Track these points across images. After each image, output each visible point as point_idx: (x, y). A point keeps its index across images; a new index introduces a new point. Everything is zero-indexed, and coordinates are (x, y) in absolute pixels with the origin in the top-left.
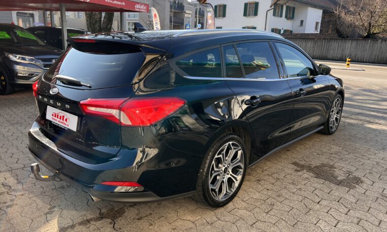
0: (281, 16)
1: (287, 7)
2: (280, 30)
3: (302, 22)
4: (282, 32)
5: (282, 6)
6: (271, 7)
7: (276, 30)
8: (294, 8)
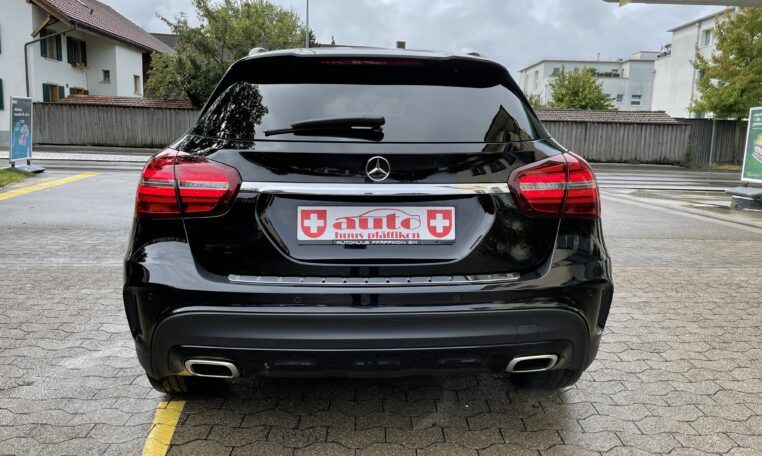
0: (59, 58)
1: (70, 40)
2: (62, 89)
3: (106, 73)
4: (67, 93)
5: (58, 38)
6: (34, 35)
7: (53, 87)
8: (83, 44)
